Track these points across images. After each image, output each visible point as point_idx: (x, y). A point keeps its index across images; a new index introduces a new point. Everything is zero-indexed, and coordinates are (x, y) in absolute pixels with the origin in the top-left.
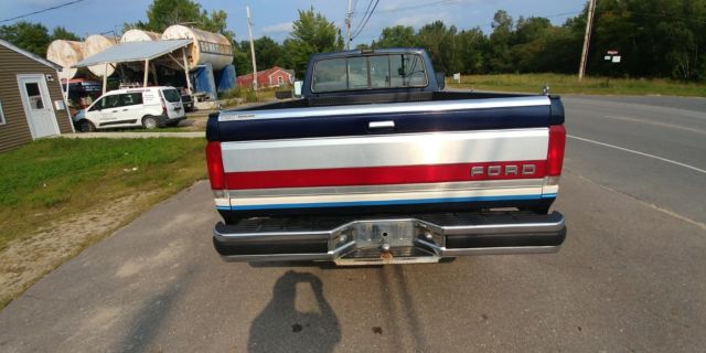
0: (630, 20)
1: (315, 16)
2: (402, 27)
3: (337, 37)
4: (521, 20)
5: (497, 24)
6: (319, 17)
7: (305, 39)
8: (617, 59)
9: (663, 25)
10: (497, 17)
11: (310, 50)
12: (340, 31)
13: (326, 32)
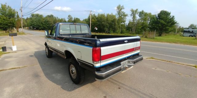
0: (97, 21)
1: (7, 6)
2: (39, 14)
3: (16, 14)
4: (75, 18)
5: (69, 18)
6: (9, 7)
7: (3, 14)
8: (97, 29)
9: (103, 23)
10: (69, 16)
11: (5, 18)
12: (17, 13)
13: (12, 12)
